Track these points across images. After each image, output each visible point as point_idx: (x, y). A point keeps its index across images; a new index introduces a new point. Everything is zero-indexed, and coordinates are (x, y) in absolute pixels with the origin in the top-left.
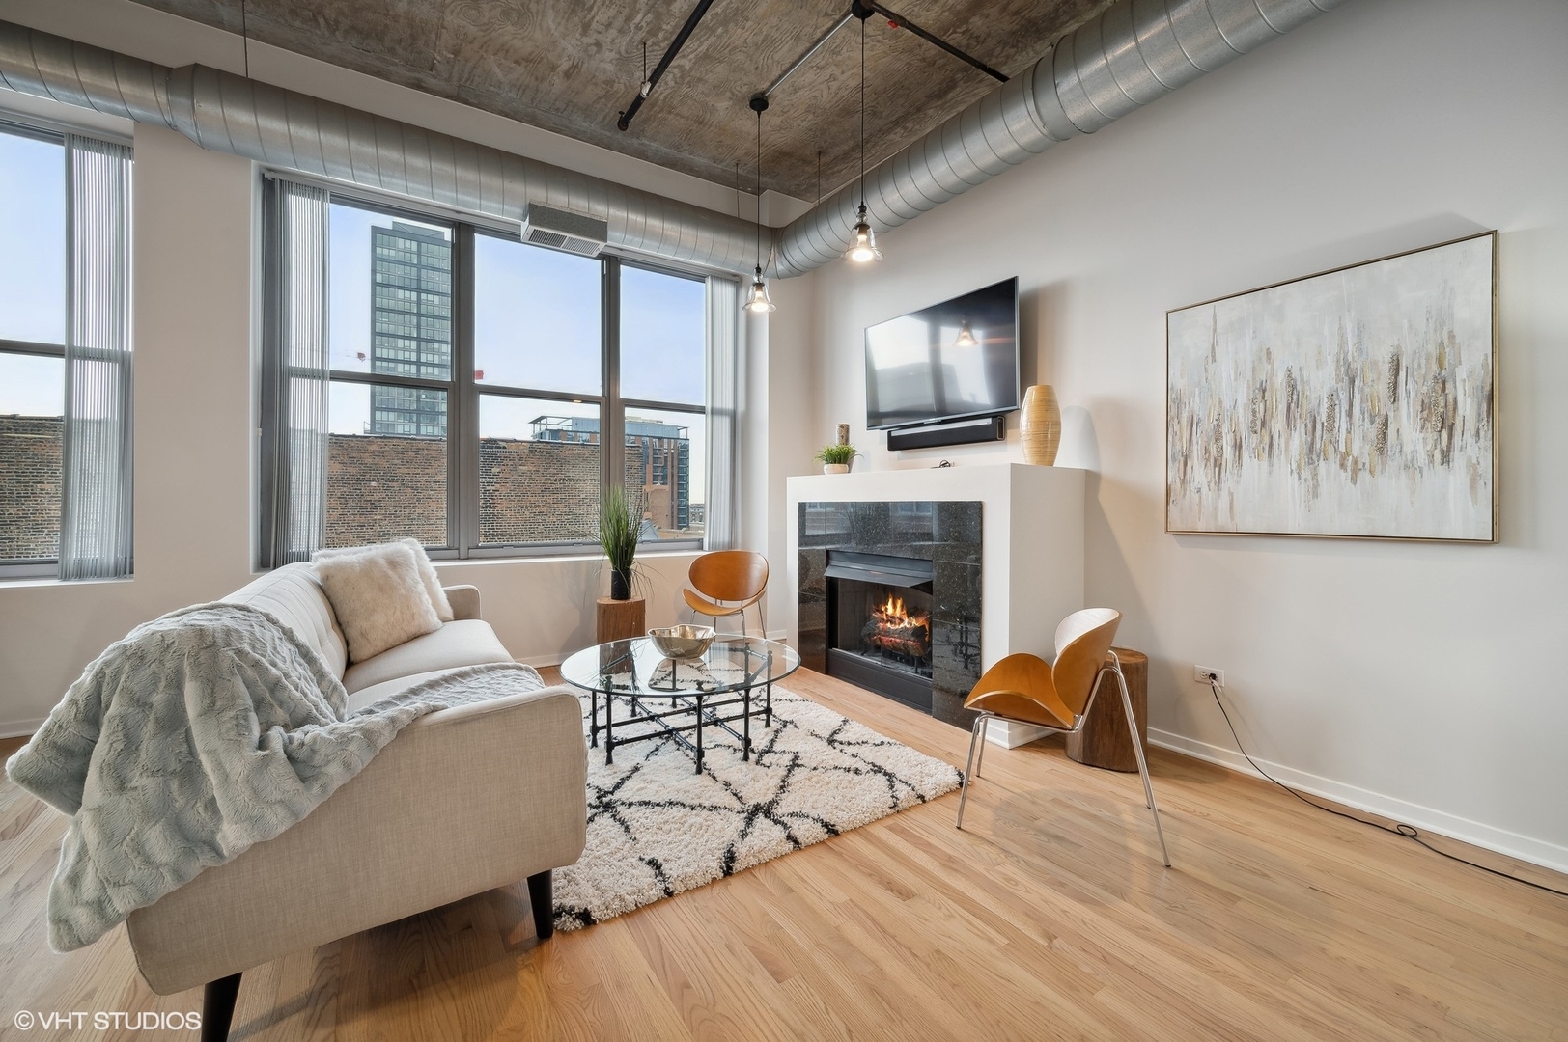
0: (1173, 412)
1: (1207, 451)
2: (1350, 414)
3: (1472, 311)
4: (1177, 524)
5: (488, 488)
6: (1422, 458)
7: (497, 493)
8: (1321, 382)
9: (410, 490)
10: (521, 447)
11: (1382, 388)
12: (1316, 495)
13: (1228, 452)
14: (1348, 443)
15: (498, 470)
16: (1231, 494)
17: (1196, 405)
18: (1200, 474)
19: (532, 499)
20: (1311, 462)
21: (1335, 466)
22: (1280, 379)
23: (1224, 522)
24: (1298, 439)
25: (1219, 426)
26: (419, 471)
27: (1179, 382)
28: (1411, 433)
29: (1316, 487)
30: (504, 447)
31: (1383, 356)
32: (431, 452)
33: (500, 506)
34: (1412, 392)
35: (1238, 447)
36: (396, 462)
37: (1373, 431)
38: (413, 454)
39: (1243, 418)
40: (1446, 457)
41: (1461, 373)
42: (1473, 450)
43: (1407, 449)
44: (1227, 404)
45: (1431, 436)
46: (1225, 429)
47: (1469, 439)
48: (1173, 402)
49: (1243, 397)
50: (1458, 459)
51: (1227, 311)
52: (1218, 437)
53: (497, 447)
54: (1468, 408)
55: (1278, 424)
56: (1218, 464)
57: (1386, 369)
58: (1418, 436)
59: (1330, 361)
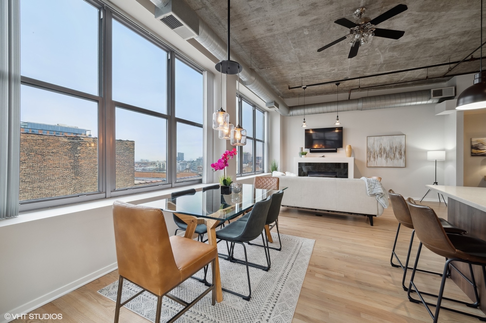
0: (368, 151)
1: (373, 156)
2: (391, 153)
3: (403, 143)
4: (369, 166)
5: (76, 155)
6: (399, 158)
7: (79, 157)
8: (388, 149)
9: (40, 156)
10: (90, 140)
11: (395, 150)
12: (387, 162)
13: (376, 156)
14: (391, 156)
15: (80, 148)
16: (376, 162)
17: (372, 150)
18: (372, 159)
19: (94, 159)
20: (387, 158)
21: (389, 159)
22: (383, 148)
23: (375, 166)
24: (385, 155)
25: (375, 153)
26: (44, 148)
27: (369, 147)
28: (397, 155)
29: (387, 161)
30: (83, 140)
31: (395, 146)
32: (50, 140)
33: (81, 162)
34: (398, 151)
35: (377, 156)
36: (33, 144)
37: (393, 155)
38: (41, 141)
39: (378, 152)
40: (401, 158)
41: (402, 149)
42: (403, 158)
43: (397, 157)
44: (376, 150)
45: (400, 156)
46: (376, 153)
47: (403, 156)
48: (368, 149)
49: (378, 150)
50: (402, 158)
51: (376, 138)
52: (375, 154)
53: (79, 139)
54: (403, 153)
55: (383, 153)
56: (375, 158)
57: (395, 148)
58: (398, 156)
59: (389, 147)
